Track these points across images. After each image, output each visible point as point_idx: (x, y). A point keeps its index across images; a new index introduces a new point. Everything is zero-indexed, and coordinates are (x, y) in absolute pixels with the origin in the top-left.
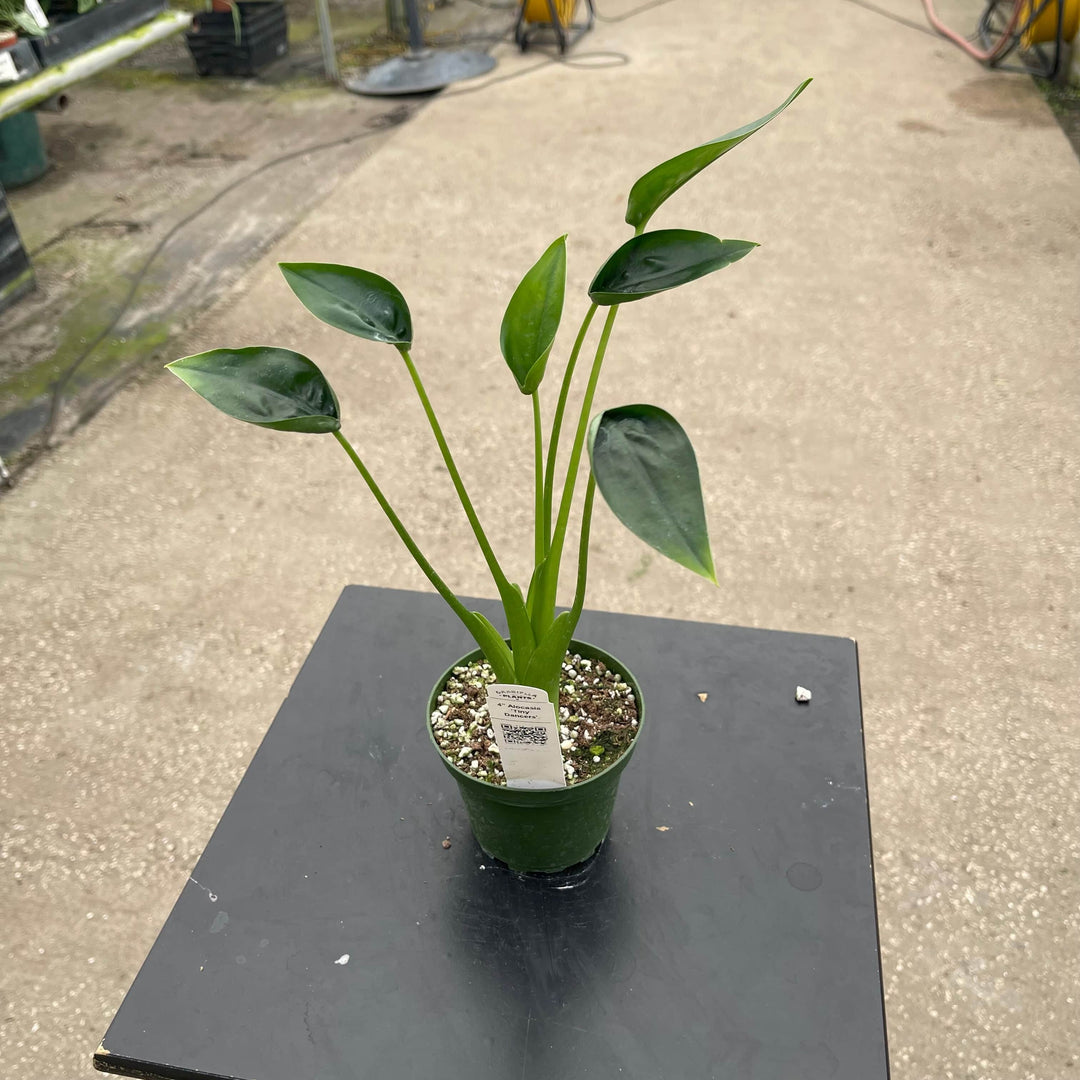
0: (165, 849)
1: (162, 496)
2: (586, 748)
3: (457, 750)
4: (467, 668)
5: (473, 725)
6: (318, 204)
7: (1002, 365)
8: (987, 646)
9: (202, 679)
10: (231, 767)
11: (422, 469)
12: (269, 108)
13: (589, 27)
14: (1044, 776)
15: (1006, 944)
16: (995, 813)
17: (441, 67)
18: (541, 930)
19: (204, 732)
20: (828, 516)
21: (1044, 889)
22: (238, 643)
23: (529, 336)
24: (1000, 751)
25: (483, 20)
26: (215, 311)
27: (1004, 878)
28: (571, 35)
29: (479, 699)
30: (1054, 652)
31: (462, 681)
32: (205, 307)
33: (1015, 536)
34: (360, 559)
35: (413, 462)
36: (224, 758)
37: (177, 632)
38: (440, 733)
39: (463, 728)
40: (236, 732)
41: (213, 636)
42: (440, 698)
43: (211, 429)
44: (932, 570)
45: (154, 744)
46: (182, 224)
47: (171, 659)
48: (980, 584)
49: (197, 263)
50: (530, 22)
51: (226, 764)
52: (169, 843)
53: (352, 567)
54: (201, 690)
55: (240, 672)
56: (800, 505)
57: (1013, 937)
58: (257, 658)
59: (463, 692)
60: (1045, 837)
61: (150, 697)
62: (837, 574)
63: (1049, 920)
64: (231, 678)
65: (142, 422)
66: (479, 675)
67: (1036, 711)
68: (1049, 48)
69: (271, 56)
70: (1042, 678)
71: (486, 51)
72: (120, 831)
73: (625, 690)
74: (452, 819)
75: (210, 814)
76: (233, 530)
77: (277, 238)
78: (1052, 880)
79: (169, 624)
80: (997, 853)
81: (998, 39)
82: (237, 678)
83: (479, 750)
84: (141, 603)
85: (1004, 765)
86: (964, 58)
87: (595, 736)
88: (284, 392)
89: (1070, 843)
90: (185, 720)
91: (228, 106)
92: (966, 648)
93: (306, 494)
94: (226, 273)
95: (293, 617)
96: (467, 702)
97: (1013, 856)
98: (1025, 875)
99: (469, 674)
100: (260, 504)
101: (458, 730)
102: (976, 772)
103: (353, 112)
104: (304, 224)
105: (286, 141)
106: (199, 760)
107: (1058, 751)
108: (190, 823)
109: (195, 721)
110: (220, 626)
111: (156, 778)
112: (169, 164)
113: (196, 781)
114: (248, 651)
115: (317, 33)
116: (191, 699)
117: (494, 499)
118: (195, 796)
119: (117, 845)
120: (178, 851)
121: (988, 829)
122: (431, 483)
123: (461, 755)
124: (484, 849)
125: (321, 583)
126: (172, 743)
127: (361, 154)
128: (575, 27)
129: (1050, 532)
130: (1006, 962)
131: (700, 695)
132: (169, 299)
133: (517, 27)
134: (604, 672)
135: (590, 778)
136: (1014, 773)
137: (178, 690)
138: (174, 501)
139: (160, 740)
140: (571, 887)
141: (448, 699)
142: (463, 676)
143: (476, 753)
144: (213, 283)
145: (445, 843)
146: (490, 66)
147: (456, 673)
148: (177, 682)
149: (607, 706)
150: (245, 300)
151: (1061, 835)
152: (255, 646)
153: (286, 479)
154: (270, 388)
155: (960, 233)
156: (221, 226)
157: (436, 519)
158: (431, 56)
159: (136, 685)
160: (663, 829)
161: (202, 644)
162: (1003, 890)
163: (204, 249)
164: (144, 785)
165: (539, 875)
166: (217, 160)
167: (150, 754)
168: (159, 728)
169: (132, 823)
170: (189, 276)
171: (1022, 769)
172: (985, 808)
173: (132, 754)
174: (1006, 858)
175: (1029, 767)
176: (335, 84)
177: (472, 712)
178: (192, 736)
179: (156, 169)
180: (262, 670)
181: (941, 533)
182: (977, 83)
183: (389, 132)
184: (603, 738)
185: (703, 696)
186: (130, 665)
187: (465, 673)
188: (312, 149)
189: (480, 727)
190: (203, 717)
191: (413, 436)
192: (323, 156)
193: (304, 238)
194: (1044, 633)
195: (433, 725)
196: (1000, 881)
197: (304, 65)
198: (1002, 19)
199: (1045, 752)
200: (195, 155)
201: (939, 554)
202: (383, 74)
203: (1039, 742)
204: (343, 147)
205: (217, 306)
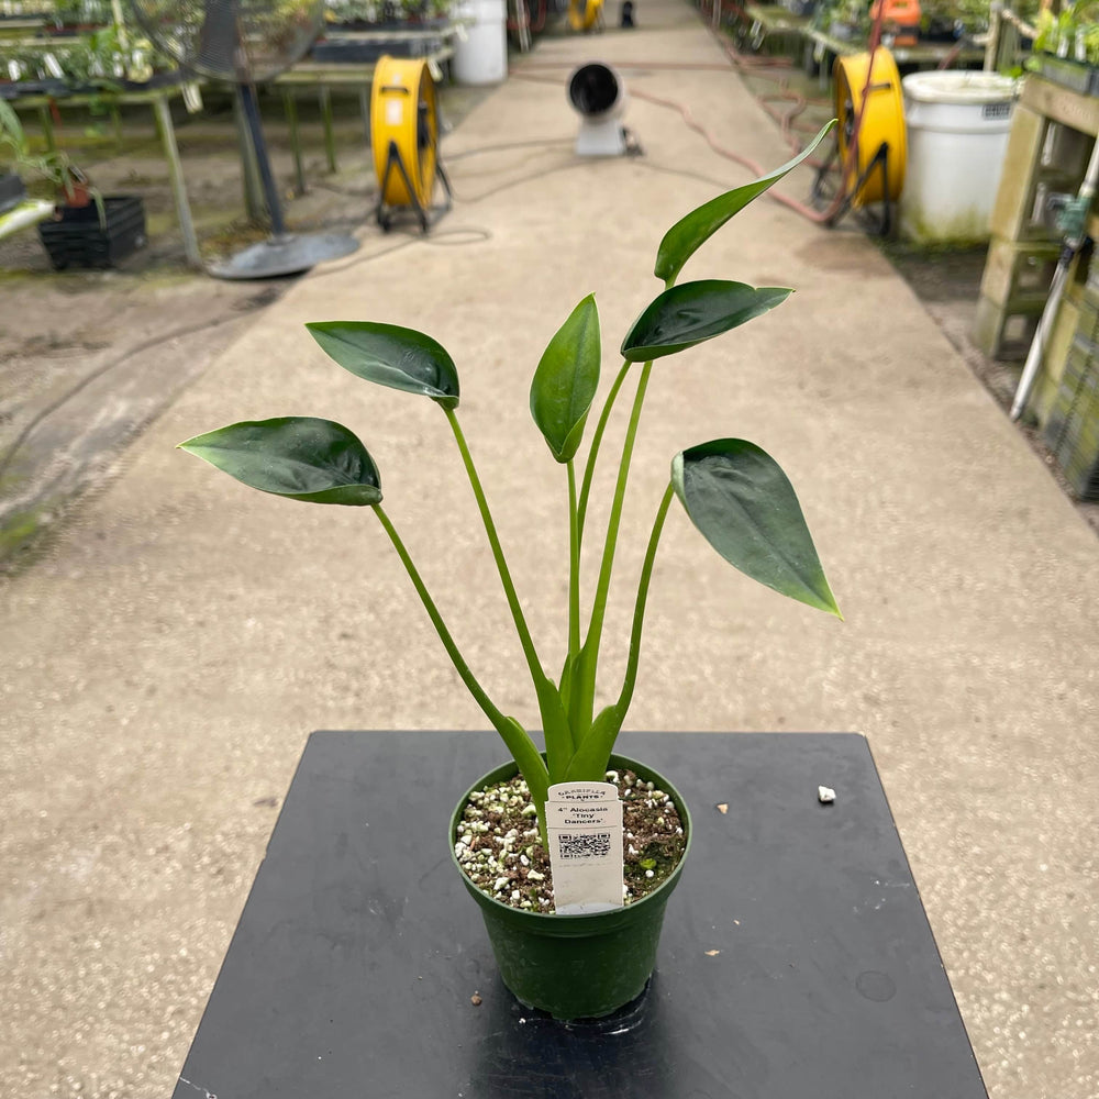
0: (70, 1089)
1: (43, 693)
2: (635, 863)
3: (491, 882)
4: (483, 794)
5: (503, 853)
6: (191, 384)
7: (887, 491)
8: (924, 764)
9: (101, 888)
10: (141, 984)
11: (327, 639)
12: (131, 297)
13: (447, 208)
14: (1004, 889)
15: (1000, 1072)
16: (964, 934)
17: (305, 250)
18: (603, 1083)
19: (107, 948)
20: (747, 649)
21: (1026, 1008)
22: (139, 843)
23: (561, 401)
24: (956, 869)
25: (342, 206)
26: (89, 496)
27: (985, 1002)
28: (431, 216)
29: (503, 825)
30: (989, 763)
31: (480, 808)
32: (76, 494)
33: (931, 653)
34: (267, 738)
35: (315, 631)
36: (132, 975)
37: (69, 839)
38: (468, 866)
39: (492, 858)
40: (145, 944)
41: (110, 838)
42: (460, 828)
43: (92, 617)
44: (857, 694)
45: (49, 968)
46: (46, 413)
47: (63, 870)
48: (906, 702)
49: (65, 449)
50: (391, 204)
51: (135, 982)
52: (75, 1081)
53: (259, 748)
54: (101, 901)
55: (145, 876)
56: (718, 640)
57: (1005, 1063)
58: (162, 858)
59: (484, 819)
60: (1017, 953)
61: (41, 916)
62: (765, 706)
63: (1037, 1041)
64: (134, 883)
65: (14, 615)
66: (498, 799)
67: (985, 825)
68: (878, 208)
69: (129, 248)
70: (982, 790)
71: (348, 234)
72: (17, 1073)
73: (662, 797)
74: (478, 972)
75: (121, 1041)
76: (125, 722)
77: (150, 421)
78: (1031, 997)
79: (59, 830)
80: (973, 977)
81: (831, 203)
82: (141, 882)
83: (516, 880)
84: (24, 812)
85: (963, 882)
86: (801, 220)
87: (642, 849)
88: (316, 464)
89: (1042, 956)
90: (85, 937)
91: (88, 298)
92: (904, 767)
93: (202, 676)
94: (97, 458)
95: (199, 808)
96: (491, 829)
97: (989, 977)
98: (1005, 996)
99: (486, 800)
100: (152, 691)
101: (487, 861)
102: (938, 894)
103: (219, 296)
104: (178, 405)
105: (151, 326)
106: (103, 980)
107: (1012, 862)
108: (97, 1056)
109: (96, 937)
110: (118, 827)
111: (54, 1008)
112: (26, 356)
113: (102, 1005)
114: (151, 851)
115: (176, 224)
116: (90, 912)
117: (407, 663)
118: (102, 1023)
119: (14, 1091)
120: (86, 1090)
121: (959, 952)
122: (338, 653)
123: (497, 887)
124: (520, 1000)
125: (227, 769)
126: (71, 965)
127: (231, 336)
128: (434, 208)
129: (963, 646)
130: (1003, 1091)
131: (720, 807)
132: (37, 488)
133: (378, 211)
134: (634, 781)
135: (647, 896)
136: (974, 890)
137: (73, 904)
138: (57, 696)
139: (55, 963)
140: (626, 1030)
141: (469, 828)
142: (481, 802)
143: (513, 884)
144: (84, 468)
145: (475, 999)
146: (354, 247)
147: (473, 799)
148: (72, 895)
149: (646, 817)
150: (120, 483)
151: (1032, 949)
152: (160, 845)
153: (178, 662)
154: (301, 460)
155: (827, 374)
156: (88, 413)
157: (346, 689)
158: (293, 241)
159: (25, 904)
160: (713, 953)
161: (98, 849)
162: (987, 1015)
163: (72, 436)
164: (41, 1017)
165: (588, 1021)
166: (78, 349)
167: (45, 981)
168: (54, 949)
169: (29, 1062)
170: (56, 465)
171: (980, 886)
172: (952, 930)
173: (24, 983)
174: (983, 980)
175: (987, 883)
176: (197, 270)
177: (498, 839)
178: (94, 955)
179: (13, 363)
180: (168, 871)
181: (859, 656)
182: (817, 243)
183: (259, 313)
184: (652, 850)
185: (724, 808)
186: (16, 882)
187: (483, 798)
188: (179, 333)
189: (511, 855)
190: (105, 931)
191: (313, 606)
192: (191, 339)
193: (179, 418)
194: (975, 744)
195: (458, 859)
196: (981, 1005)
197: (165, 255)
198: (831, 186)
199: (999, 865)
200: (55, 345)
201: (862, 678)
202: (246, 259)
203: (992, 856)
204: (210, 330)
205: (90, 491)
